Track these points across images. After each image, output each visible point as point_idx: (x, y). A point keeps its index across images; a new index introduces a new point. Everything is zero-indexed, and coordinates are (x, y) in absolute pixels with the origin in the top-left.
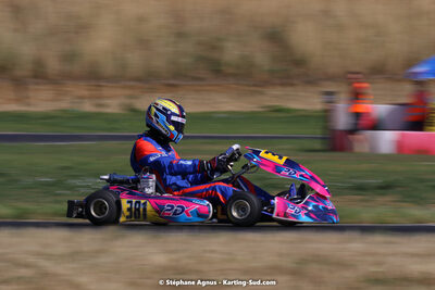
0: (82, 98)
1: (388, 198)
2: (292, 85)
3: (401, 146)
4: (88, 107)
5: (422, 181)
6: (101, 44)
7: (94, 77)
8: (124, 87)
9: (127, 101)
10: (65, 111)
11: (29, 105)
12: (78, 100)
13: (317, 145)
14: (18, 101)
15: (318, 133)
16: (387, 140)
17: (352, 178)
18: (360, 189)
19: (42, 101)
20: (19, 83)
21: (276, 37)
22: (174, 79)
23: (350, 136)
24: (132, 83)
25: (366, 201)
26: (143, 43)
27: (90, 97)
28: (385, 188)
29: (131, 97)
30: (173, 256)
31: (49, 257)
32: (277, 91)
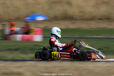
1: (17, 52)
3: (23, 39)
5: (26, 48)
15: (1, 35)
16: (19, 37)
18: (10, 50)
23: (10, 36)
25: (10, 53)
28: (17, 50)
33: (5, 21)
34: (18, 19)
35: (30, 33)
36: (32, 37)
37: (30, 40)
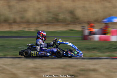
0: (25, 27)
2: (76, 24)
3: (100, 39)
4: (27, 30)
5: (103, 47)
6: (30, 14)
7: (28, 22)
8: (35, 25)
9: (36, 28)
10: (21, 31)
11: (12, 29)
12: (24, 28)
13: (80, 39)
14: (10, 28)
15: (80, 36)
16: (97, 37)
17: (87, 46)
18: (88, 49)
19: (16, 28)
20: (10, 24)
21: (72, 13)
22: (47, 23)
24: (37, 24)
25: (89, 52)
26: (40, 14)
27: (27, 27)
28: (94, 49)
29: (37, 27)
30: (35, 65)
31: (6, 65)
32: (72, 26)
33: (85, 23)
34: (97, 21)
35: (107, 34)
36: (109, 37)
37: (107, 40)
